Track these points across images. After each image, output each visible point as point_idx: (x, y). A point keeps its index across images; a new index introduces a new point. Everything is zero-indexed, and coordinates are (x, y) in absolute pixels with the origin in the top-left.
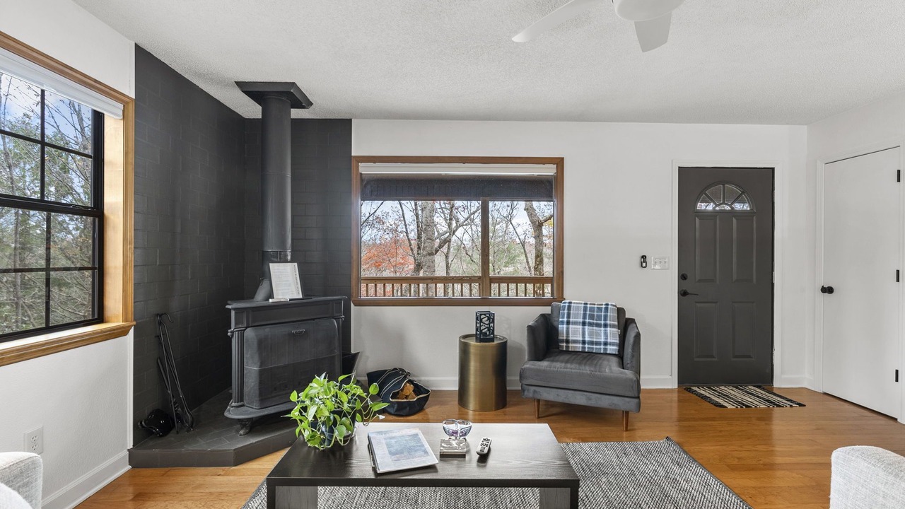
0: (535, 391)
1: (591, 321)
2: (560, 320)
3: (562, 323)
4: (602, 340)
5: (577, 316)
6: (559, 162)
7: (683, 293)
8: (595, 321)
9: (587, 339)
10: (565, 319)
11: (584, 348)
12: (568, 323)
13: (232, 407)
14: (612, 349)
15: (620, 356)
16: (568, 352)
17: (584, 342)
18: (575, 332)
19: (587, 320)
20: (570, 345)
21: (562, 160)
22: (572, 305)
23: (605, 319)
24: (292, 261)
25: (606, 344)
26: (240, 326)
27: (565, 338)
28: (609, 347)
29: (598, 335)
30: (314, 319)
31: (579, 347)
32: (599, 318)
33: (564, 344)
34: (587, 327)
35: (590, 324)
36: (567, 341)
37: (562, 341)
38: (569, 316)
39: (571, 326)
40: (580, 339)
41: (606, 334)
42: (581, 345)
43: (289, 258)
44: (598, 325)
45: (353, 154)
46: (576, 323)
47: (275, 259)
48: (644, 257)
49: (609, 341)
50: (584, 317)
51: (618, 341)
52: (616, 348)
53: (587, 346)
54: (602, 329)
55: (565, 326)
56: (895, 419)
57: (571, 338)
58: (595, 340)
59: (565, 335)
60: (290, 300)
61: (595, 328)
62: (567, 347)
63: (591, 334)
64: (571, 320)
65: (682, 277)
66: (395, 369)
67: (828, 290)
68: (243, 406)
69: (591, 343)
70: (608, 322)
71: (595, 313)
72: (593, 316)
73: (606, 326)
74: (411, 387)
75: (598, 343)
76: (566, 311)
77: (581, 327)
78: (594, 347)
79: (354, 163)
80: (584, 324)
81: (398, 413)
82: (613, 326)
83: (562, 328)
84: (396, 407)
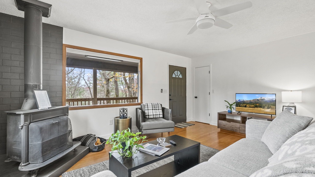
0: (146, 131)
1: (155, 108)
2: (145, 109)
3: (146, 110)
4: (158, 114)
5: (150, 107)
6: (141, 59)
7: (170, 100)
8: (156, 109)
9: (154, 114)
10: (147, 109)
11: (153, 117)
12: (148, 110)
13: (22, 166)
14: (161, 116)
15: (164, 117)
16: (149, 119)
17: (153, 115)
18: (150, 113)
19: (153, 108)
20: (149, 116)
21: (142, 58)
22: (148, 104)
23: (158, 108)
24: (43, 90)
25: (159, 115)
26: (26, 123)
27: (148, 114)
28: (160, 115)
29: (157, 112)
30: (58, 117)
31: (152, 117)
32: (156, 107)
33: (148, 116)
34: (153, 110)
35: (154, 109)
36: (148, 115)
37: (147, 116)
38: (148, 108)
39: (149, 111)
40: (152, 114)
41: (159, 112)
42: (152, 116)
43: (42, 88)
44: (157, 109)
45: (63, 43)
46: (150, 110)
47: (36, 89)
48: (162, 90)
49: (160, 114)
50: (152, 108)
51: (162, 114)
52: (162, 115)
53: (154, 116)
54: (158, 110)
55: (147, 111)
56: (209, 124)
57: (149, 114)
58: (156, 114)
59: (147, 114)
60: (48, 108)
61: (156, 110)
62: (149, 117)
63: (155, 112)
64: (149, 109)
65: (170, 95)
66: (88, 134)
67: (196, 97)
68: (29, 164)
69: (155, 115)
70: (159, 108)
71: (155, 106)
72: (154, 107)
73: (159, 109)
74: (99, 140)
75: (157, 115)
76: (147, 106)
77: (152, 110)
78: (156, 116)
79: (64, 47)
80: (153, 109)
81: (98, 150)
82: (160, 109)
83: (146, 111)
84: (97, 148)
